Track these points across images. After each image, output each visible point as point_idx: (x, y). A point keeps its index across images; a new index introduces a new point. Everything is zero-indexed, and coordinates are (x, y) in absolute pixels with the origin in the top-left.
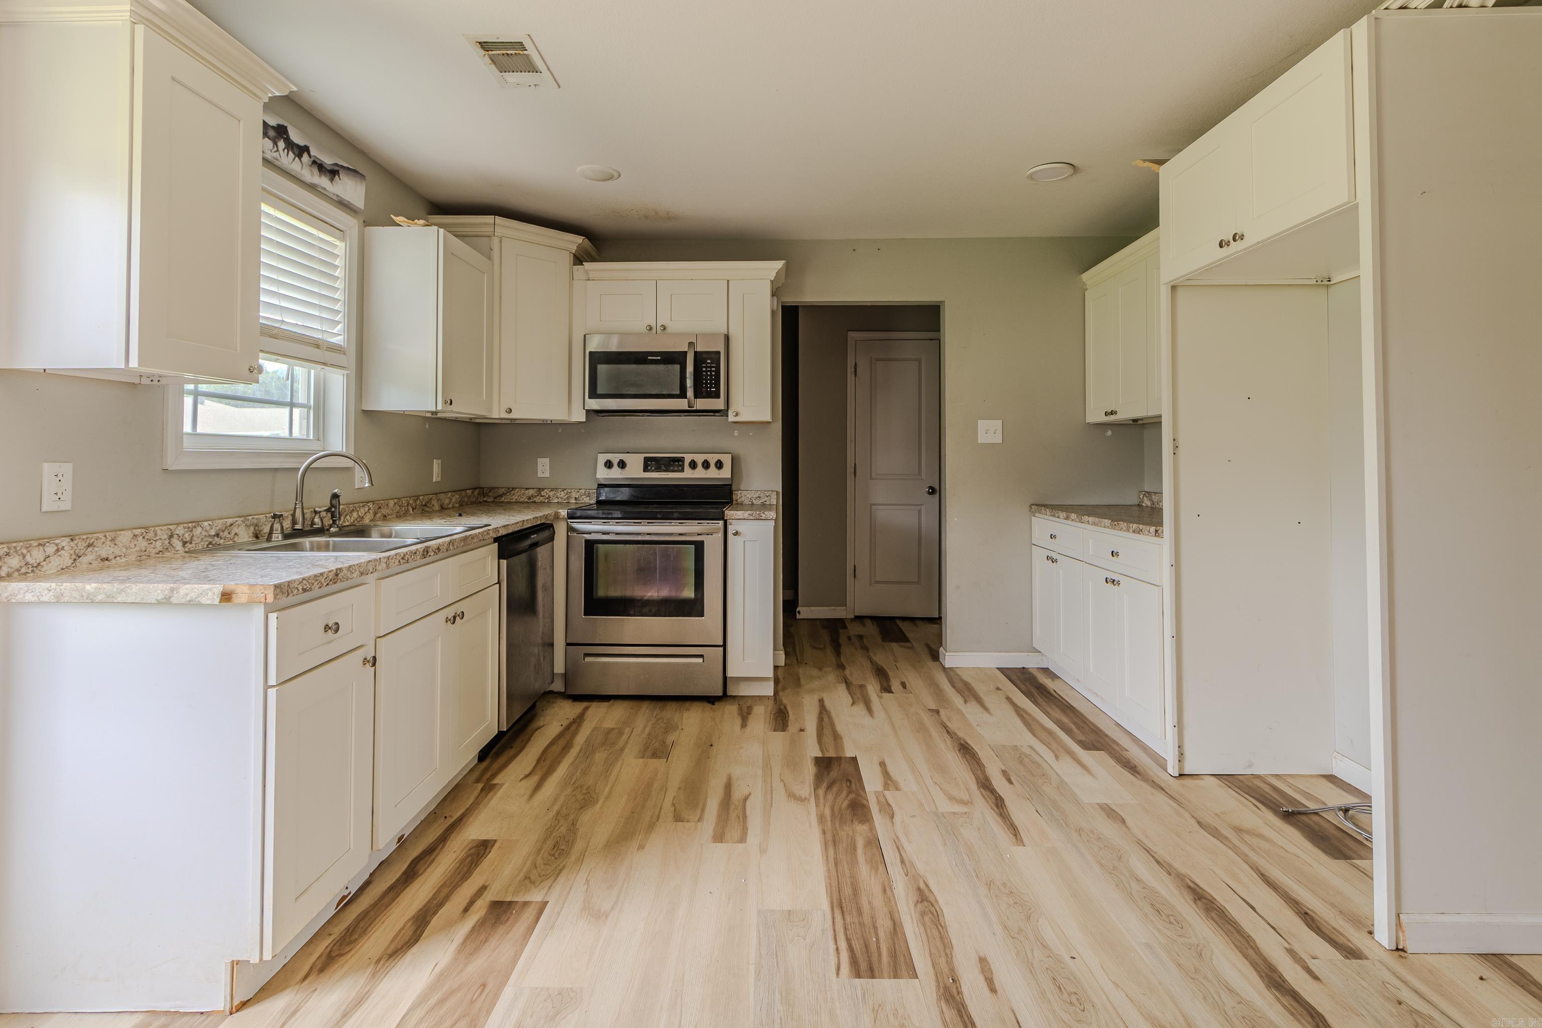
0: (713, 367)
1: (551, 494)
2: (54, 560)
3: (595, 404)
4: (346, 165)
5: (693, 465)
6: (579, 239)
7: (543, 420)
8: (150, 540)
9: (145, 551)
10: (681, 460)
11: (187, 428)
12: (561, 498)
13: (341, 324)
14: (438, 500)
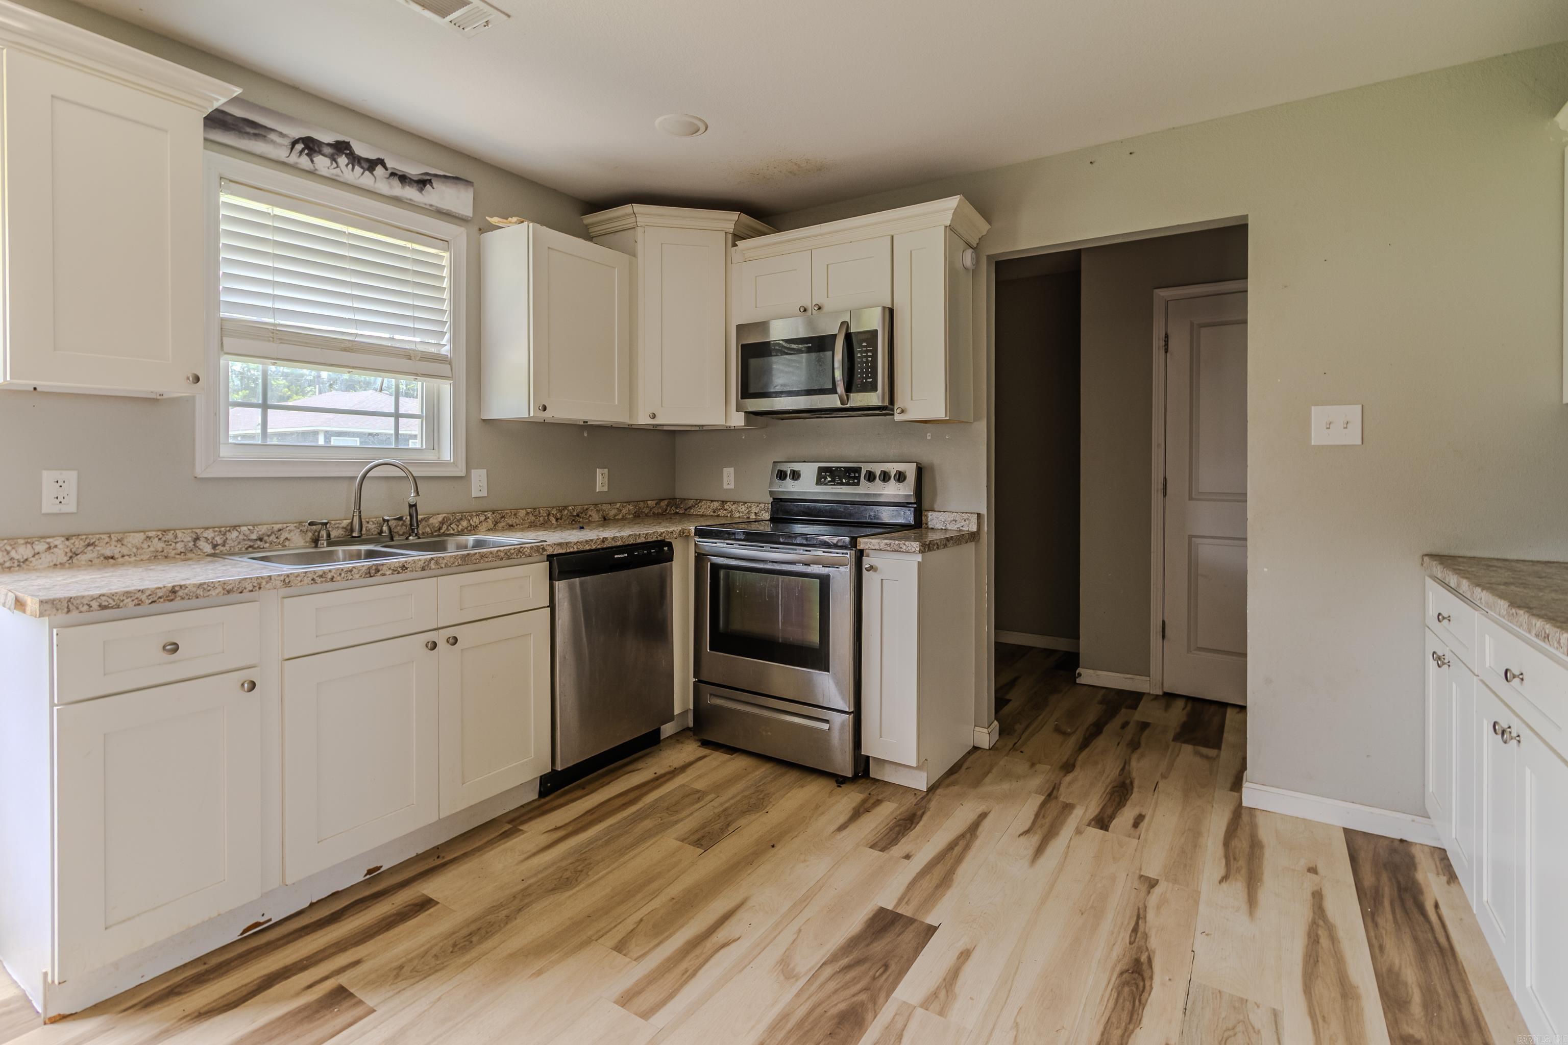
0: (870, 351)
1: (734, 507)
2: (46, 557)
3: (749, 405)
4: (441, 173)
5: (870, 477)
6: (734, 216)
8: (168, 542)
9: (163, 551)
10: (858, 470)
12: (742, 513)
13: (447, 336)
14: (598, 511)
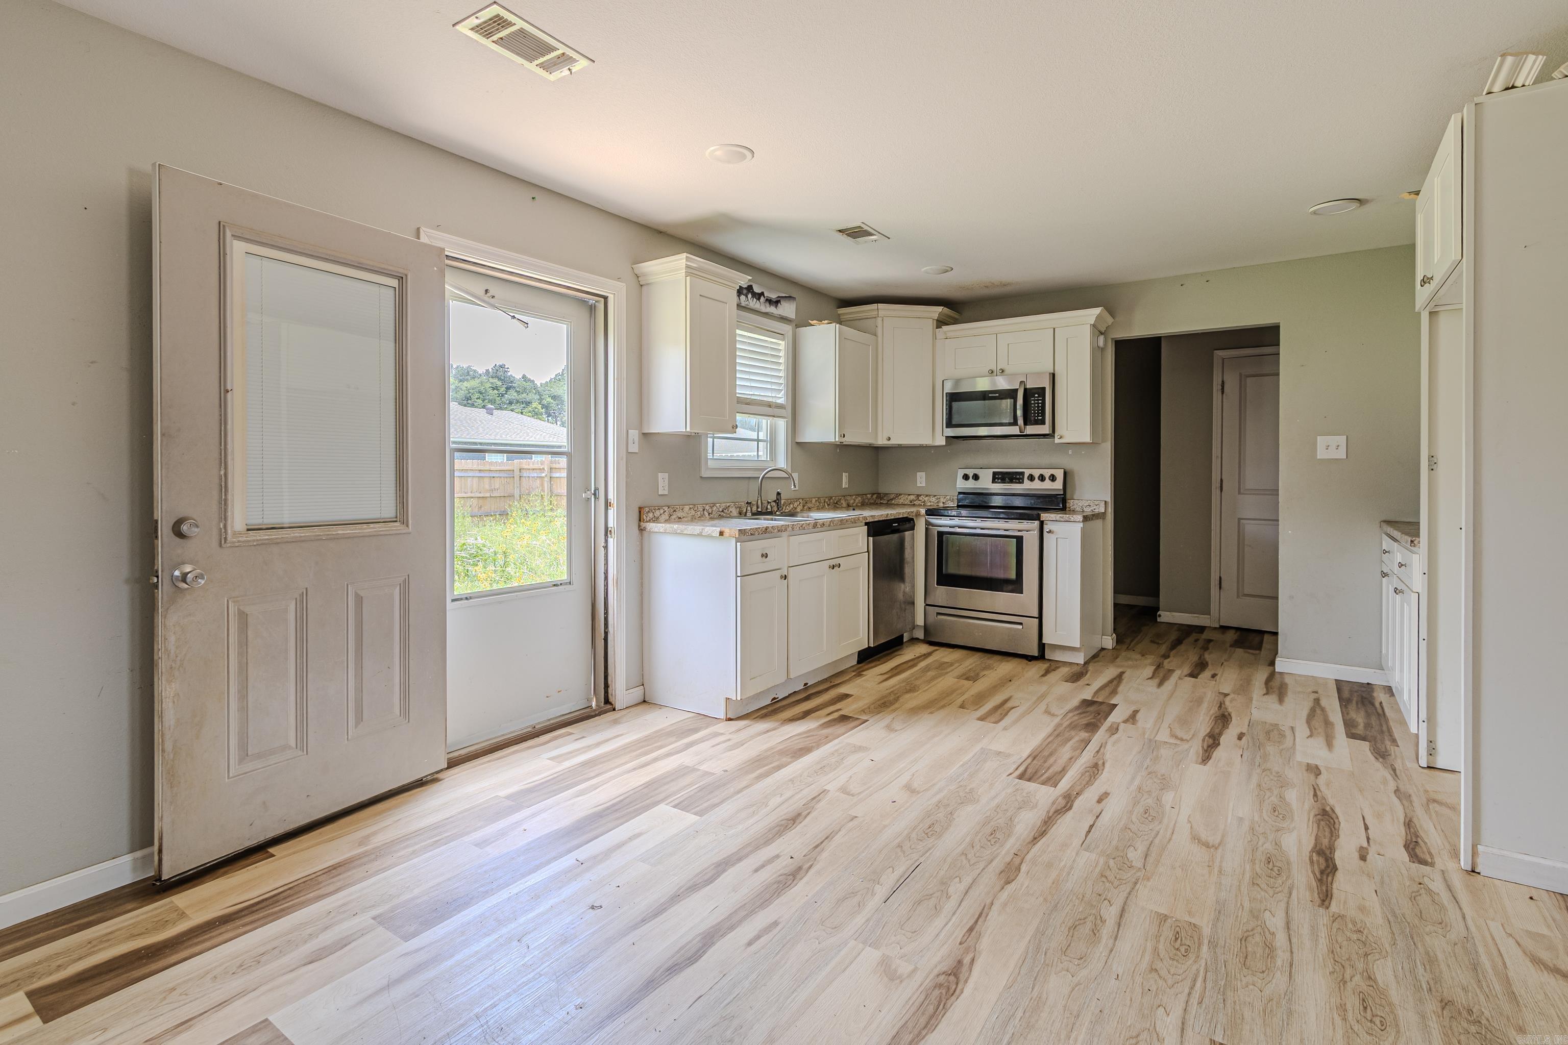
0: (1040, 400)
1: (926, 499)
3: (951, 432)
4: (784, 295)
5: (1031, 478)
6: (941, 309)
7: (899, 445)
8: (696, 511)
9: (694, 516)
10: (1023, 473)
11: (710, 456)
12: (929, 502)
13: (783, 392)
14: (845, 500)
